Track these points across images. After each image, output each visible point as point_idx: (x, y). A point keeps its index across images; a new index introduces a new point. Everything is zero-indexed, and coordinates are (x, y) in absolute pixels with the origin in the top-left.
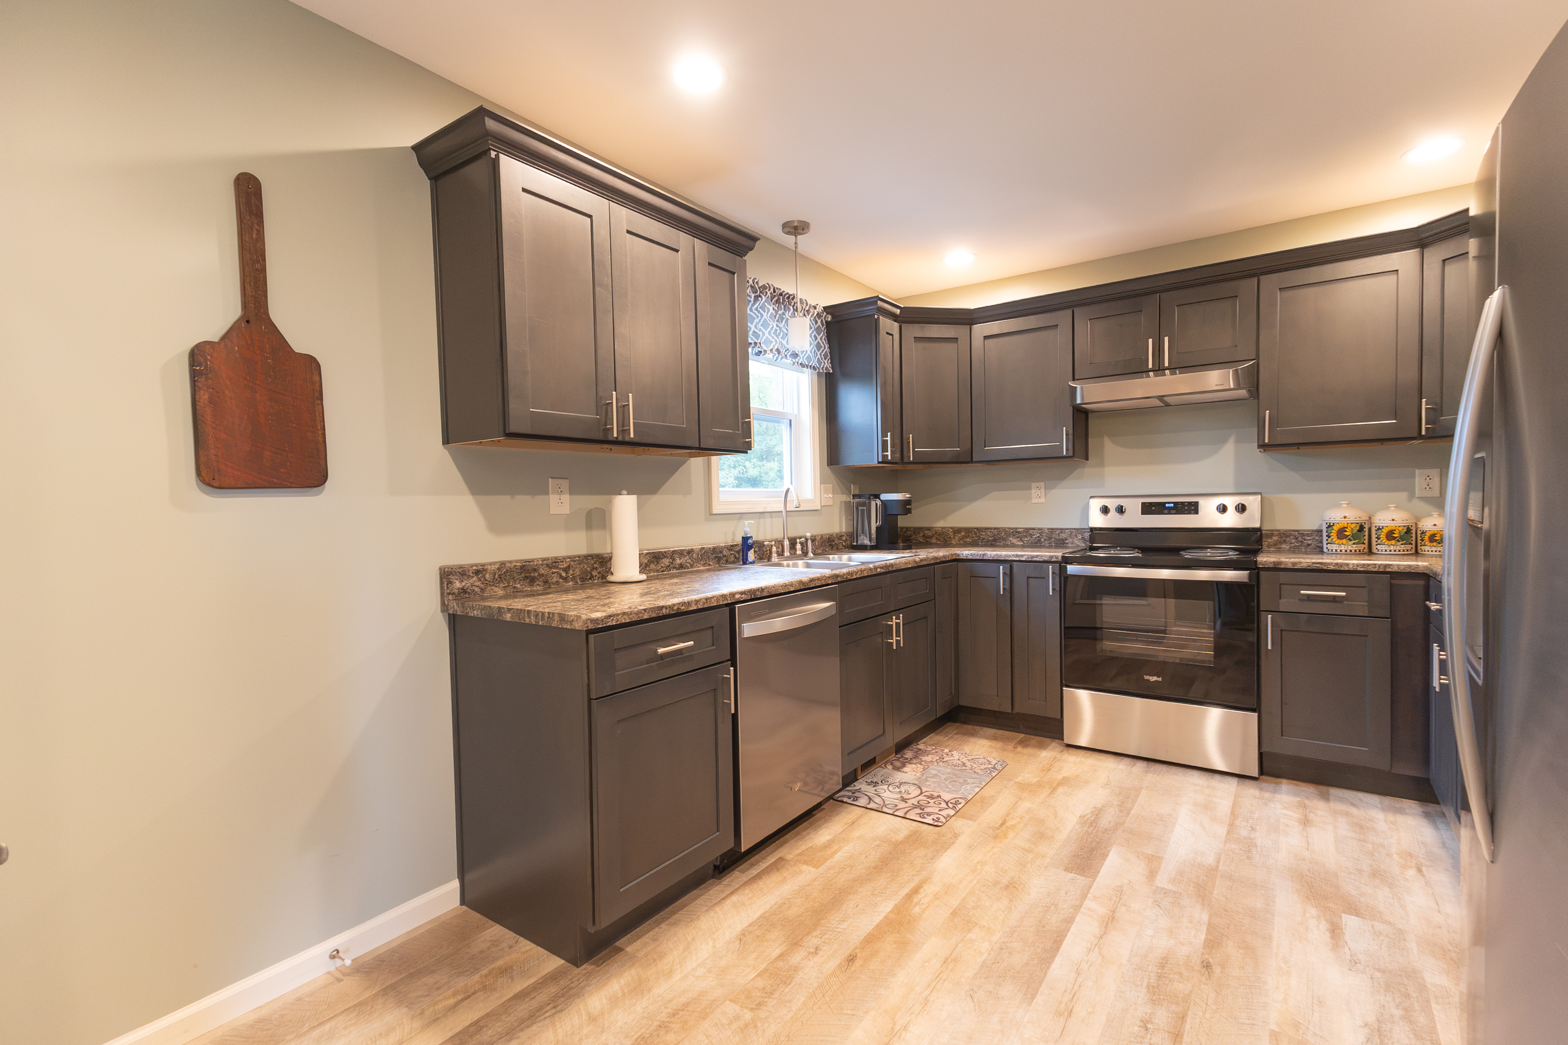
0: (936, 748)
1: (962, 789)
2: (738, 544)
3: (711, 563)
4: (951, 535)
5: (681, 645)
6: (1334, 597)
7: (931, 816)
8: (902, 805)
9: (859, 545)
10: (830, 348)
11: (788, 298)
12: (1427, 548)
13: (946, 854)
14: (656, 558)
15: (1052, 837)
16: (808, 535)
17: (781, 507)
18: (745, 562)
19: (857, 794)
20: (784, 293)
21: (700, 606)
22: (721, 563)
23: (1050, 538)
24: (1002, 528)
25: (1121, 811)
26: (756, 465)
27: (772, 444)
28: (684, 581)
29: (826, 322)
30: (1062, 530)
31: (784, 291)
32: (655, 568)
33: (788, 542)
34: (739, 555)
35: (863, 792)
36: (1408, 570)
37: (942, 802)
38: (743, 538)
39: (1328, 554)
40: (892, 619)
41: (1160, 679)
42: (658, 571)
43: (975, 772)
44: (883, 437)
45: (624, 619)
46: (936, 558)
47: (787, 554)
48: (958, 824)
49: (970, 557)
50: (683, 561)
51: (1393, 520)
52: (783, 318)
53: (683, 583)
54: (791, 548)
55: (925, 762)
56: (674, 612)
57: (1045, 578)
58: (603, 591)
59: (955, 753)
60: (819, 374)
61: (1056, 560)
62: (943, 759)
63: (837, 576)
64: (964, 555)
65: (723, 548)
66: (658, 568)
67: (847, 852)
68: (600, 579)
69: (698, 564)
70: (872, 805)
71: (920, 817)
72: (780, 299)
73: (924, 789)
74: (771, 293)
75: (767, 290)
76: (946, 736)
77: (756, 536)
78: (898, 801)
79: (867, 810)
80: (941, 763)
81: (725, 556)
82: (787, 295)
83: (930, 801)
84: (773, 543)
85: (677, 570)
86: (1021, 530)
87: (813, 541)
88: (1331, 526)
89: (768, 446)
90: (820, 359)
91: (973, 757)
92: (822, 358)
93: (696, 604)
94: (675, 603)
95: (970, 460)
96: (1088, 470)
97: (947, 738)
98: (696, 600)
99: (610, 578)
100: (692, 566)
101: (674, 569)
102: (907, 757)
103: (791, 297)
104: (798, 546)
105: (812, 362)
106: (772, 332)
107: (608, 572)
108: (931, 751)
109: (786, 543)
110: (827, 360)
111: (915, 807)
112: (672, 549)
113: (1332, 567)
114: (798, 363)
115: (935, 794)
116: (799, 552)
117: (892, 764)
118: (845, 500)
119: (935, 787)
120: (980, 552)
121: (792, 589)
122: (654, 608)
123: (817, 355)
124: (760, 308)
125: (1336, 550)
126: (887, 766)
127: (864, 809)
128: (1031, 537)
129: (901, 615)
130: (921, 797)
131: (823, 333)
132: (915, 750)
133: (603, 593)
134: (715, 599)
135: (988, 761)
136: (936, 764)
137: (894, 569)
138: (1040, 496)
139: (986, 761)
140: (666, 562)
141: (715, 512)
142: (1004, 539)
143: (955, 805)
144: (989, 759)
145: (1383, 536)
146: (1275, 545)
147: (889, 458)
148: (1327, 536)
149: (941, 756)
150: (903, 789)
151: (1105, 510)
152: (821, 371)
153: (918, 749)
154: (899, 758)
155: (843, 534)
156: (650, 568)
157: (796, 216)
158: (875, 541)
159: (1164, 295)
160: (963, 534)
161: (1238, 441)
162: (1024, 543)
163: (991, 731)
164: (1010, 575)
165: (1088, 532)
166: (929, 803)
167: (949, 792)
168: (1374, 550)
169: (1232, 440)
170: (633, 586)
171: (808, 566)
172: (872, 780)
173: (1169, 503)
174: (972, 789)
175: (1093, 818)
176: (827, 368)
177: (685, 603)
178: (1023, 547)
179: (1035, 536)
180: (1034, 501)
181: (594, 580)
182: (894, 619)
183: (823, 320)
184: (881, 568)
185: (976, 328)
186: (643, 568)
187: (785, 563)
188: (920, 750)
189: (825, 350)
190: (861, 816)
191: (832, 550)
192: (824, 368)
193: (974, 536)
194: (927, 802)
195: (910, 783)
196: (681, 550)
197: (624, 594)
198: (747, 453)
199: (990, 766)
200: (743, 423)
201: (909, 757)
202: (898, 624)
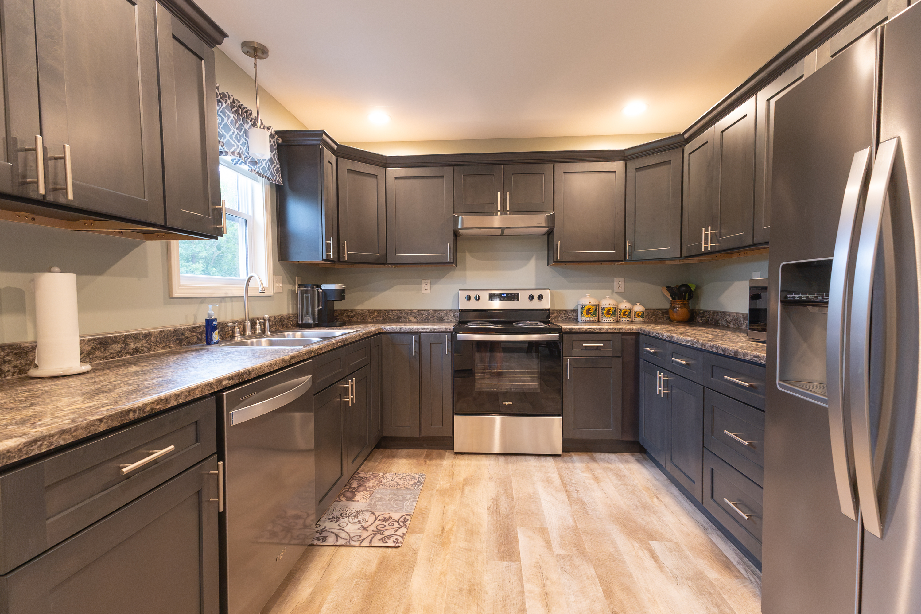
0: (373, 474)
1: (404, 506)
2: (201, 326)
3: (172, 346)
4: (368, 315)
5: (159, 453)
6: (597, 347)
7: (391, 538)
8: (365, 534)
9: (304, 324)
10: (280, 165)
11: (246, 112)
12: (622, 319)
13: (414, 573)
14: (104, 344)
15: (479, 532)
16: (266, 316)
17: (243, 293)
18: (209, 342)
19: (324, 534)
20: (243, 107)
21: (181, 401)
22: (183, 344)
23: (434, 316)
24: (403, 310)
25: (508, 497)
26: (183, 265)
27: (197, 250)
28: (146, 368)
29: (277, 143)
30: (441, 311)
31: (242, 105)
32: (102, 354)
33: (249, 323)
34: (202, 336)
35: (329, 530)
36: (630, 331)
37: (394, 523)
38: (207, 320)
39: (582, 323)
40: (349, 382)
41: (511, 403)
42: (105, 358)
43: (407, 488)
44: (326, 240)
45: (64, 439)
46: (371, 332)
47: (248, 333)
48: (412, 539)
49: (391, 331)
50: (138, 345)
51: (610, 304)
52: (242, 129)
53: (146, 373)
54: (252, 328)
55: (369, 487)
56: (145, 415)
57: (442, 343)
58: (21, 393)
59: (387, 475)
60: (271, 184)
61: (450, 331)
62: (381, 482)
63: (310, 352)
64: (387, 329)
65: (184, 330)
66: (105, 355)
67: (331, 602)
68: (15, 374)
69: (156, 347)
70: (341, 542)
71: (383, 542)
72: (239, 110)
73: (377, 514)
74: (231, 102)
75: (227, 98)
76: (376, 462)
77: (221, 318)
78: (360, 531)
79: (337, 548)
80: (381, 486)
81: (187, 338)
82: (246, 109)
83: (385, 524)
84: (236, 324)
85: (132, 355)
86: (415, 311)
87: (269, 320)
88: (583, 308)
89: (193, 252)
90: (273, 172)
91: (402, 476)
92: (274, 172)
93: (176, 399)
94: (147, 402)
95: (385, 262)
96: (457, 273)
97: (377, 463)
98: (175, 395)
99: (33, 372)
100: (149, 350)
101: (128, 355)
102: (354, 486)
103: (249, 112)
104: (258, 326)
105: (267, 173)
106: (234, 136)
107: (29, 365)
108: (370, 477)
109: (248, 324)
110: (278, 174)
111: (376, 533)
112: (125, 334)
113: (597, 331)
114: (255, 171)
115: (387, 516)
116: (258, 331)
117: (344, 496)
118: (291, 288)
119: (384, 509)
120: (398, 327)
121: (276, 368)
122: (116, 414)
123: (270, 169)
124: (221, 112)
125: (586, 321)
126: (341, 498)
127: (333, 548)
128: (422, 316)
129: (354, 378)
130: (377, 523)
131: (275, 151)
132: (358, 478)
133: (21, 396)
134: (200, 389)
135: (413, 477)
136: (378, 488)
137: (348, 342)
138: (427, 288)
139: (412, 478)
140: (117, 347)
141: (175, 295)
142: (405, 318)
143: (405, 523)
144: (412, 475)
145: (605, 313)
146: (555, 318)
147: (332, 257)
148: (581, 313)
149: (379, 480)
150: (361, 517)
151: (468, 298)
152: (274, 182)
153: (360, 477)
154: (349, 489)
155: (291, 315)
156: (94, 356)
157: (258, 38)
158: (317, 320)
159: (507, 167)
160: (376, 314)
161: (537, 259)
162: (417, 319)
163: (405, 451)
164: (419, 342)
165: (457, 312)
166: (385, 526)
167: (396, 511)
168: (601, 320)
169: (534, 257)
170: (73, 382)
171: (271, 343)
172: (333, 515)
173: (504, 294)
174: (411, 504)
175: (495, 508)
176: (278, 180)
177: (162, 400)
178: (417, 322)
179: (425, 315)
180: (424, 292)
181: (5, 377)
182: (350, 382)
183: (275, 141)
184: (340, 342)
185: (389, 170)
186: (84, 356)
187: (249, 341)
188: (362, 478)
189: (276, 167)
190: (333, 556)
191: (283, 328)
192: (276, 181)
193: (383, 315)
194: (383, 526)
195: (364, 511)
196: (136, 334)
197: (59, 395)
198: (217, 239)
199: (416, 481)
200: (214, 209)
201: (356, 486)
202: (352, 385)
